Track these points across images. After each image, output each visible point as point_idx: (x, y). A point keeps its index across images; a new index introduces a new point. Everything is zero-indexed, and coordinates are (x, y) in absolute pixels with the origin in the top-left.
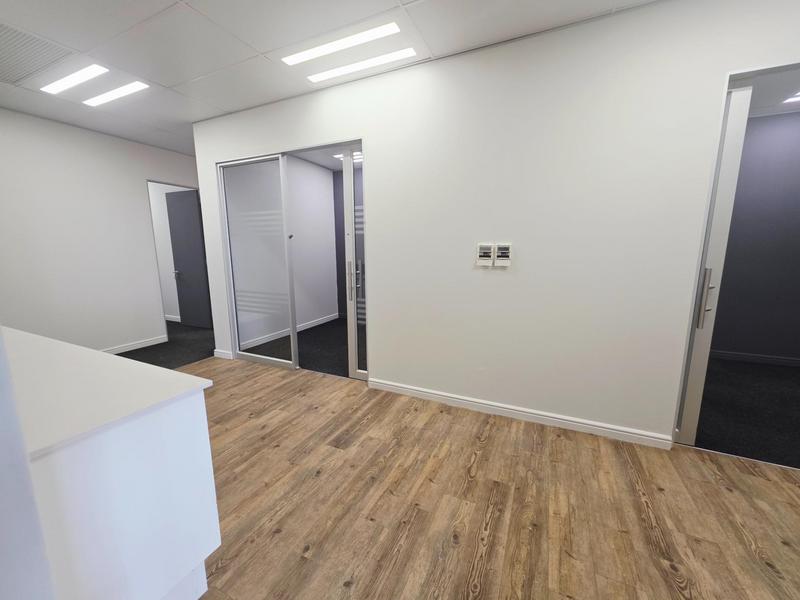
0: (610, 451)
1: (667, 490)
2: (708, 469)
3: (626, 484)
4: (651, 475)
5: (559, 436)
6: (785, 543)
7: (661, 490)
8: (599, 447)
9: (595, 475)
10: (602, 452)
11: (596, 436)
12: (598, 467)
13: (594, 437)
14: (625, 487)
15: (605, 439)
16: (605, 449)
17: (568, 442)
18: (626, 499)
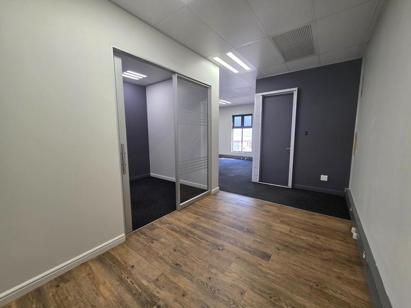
0: (99, 267)
1: (135, 264)
2: (142, 238)
3: (117, 280)
4: (125, 263)
5: (58, 286)
6: (175, 251)
7: (133, 267)
8: (91, 269)
9: (98, 293)
10: (94, 271)
11: (86, 262)
12: (97, 285)
13: (84, 264)
14: (118, 283)
15: (92, 260)
16: (96, 268)
17: (67, 285)
18: (122, 290)
